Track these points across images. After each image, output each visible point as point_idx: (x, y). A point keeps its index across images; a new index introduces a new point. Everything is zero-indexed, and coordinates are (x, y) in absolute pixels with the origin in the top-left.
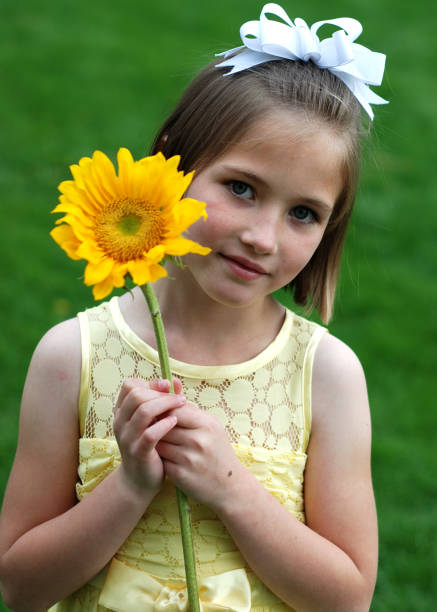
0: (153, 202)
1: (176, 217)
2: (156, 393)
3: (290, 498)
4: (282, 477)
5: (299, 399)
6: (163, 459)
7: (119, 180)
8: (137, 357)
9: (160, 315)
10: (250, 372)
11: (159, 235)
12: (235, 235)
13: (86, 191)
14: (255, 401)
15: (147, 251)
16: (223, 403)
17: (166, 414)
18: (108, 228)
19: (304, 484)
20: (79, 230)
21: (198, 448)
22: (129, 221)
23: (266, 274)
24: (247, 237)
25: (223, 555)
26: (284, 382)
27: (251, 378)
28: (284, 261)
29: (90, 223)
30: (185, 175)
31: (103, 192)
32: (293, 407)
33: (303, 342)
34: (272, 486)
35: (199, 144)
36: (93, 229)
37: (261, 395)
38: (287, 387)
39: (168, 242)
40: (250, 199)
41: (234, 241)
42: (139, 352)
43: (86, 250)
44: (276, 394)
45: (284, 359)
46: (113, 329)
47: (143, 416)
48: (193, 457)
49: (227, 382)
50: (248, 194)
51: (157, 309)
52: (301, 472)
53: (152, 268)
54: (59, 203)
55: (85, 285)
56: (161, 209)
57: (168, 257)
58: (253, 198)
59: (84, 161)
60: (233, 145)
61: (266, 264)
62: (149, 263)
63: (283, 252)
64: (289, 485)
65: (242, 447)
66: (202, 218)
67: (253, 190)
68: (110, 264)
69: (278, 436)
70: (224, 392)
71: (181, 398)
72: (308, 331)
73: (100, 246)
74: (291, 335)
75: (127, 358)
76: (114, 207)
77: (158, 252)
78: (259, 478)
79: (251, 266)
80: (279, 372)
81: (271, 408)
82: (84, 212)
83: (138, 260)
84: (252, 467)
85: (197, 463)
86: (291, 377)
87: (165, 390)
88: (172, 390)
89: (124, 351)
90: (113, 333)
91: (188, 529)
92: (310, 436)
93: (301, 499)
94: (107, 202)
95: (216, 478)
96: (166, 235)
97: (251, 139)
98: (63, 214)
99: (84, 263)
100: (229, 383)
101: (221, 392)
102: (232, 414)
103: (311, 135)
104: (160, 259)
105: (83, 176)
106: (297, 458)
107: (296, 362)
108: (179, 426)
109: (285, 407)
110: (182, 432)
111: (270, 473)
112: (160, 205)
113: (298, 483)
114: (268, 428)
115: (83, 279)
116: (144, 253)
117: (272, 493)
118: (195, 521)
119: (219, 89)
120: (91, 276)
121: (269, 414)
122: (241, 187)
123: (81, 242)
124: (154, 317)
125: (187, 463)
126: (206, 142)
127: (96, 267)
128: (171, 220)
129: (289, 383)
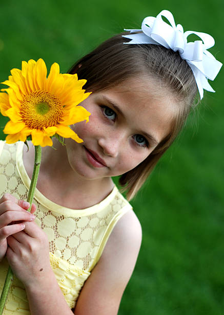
0: (61, 101)
1: (71, 115)
2: (20, 208)
3: (71, 294)
4: (71, 281)
5: (99, 242)
6: (9, 246)
7: (47, 81)
8: (20, 181)
9: (39, 165)
10: (78, 217)
11: (57, 121)
12: (96, 138)
13: (26, 79)
14: (74, 234)
15: (46, 128)
16: (56, 228)
17: (20, 222)
18: (30, 105)
19: (82, 288)
20: (12, 99)
21: (29, 249)
22: (43, 106)
23: (106, 166)
24: (102, 142)
25: (20, 310)
26: (94, 229)
27: (77, 220)
28: (120, 163)
29: (21, 99)
30: (85, 92)
31: (35, 83)
32: (93, 245)
33: (115, 210)
34: (63, 284)
35: (95, 78)
36: (21, 102)
37: (78, 231)
38: (95, 232)
39: (60, 127)
40: (113, 120)
41: (94, 141)
42: (22, 178)
43: (12, 113)
44: (87, 234)
45: (100, 216)
46: (14, 159)
47: (6, 217)
48: (25, 253)
49: (63, 217)
50: (112, 117)
51: (39, 161)
52: (83, 282)
53: (45, 138)
54: (8, 80)
55: (3, 132)
56: (64, 107)
57: (57, 135)
58: (114, 120)
59: (32, 62)
60: (113, 86)
61: (108, 161)
62: (45, 135)
63: (120, 158)
64: (73, 286)
65: (55, 257)
66: (85, 121)
67: (116, 116)
68: (23, 125)
69: (78, 258)
70: (59, 221)
71: (32, 217)
72: (121, 205)
73: (21, 113)
74: (110, 204)
75: (14, 179)
76: (39, 94)
77: (52, 130)
78: (57, 277)
79: (99, 159)
80: (94, 222)
81: (81, 241)
82: (20, 91)
83: (39, 130)
84: (56, 270)
85: (25, 257)
86: (100, 228)
87: (25, 208)
88: (29, 210)
89: (14, 175)
90: (13, 162)
91: (7, 290)
92: (96, 264)
93: (77, 295)
94: (35, 90)
95: (32, 269)
96: (60, 122)
97: (124, 86)
98: (7, 87)
99: (8, 119)
100: (63, 218)
101: (57, 221)
102: (58, 235)
103: (160, 97)
104: (52, 135)
105: (28, 70)
106: (83, 274)
107: (106, 220)
108: (24, 231)
109: (89, 244)
110: (24, 236)
111: (65, 277)
112: (65, 104)
113: (79, 287)
114: (74, 252)
115: (4, 129)
116: (44, 128)
117: (61, 288)
118: (13, 286)
119: (118, 50)
120: (9, 129)
121: (78, 244)
122: (110, 112)
123: (11, 107)
124: (36, 165)
125: (20, 255)
126: (99, 78)
127: (13, 125)
128: (67, 115)
129: (97, 231)
